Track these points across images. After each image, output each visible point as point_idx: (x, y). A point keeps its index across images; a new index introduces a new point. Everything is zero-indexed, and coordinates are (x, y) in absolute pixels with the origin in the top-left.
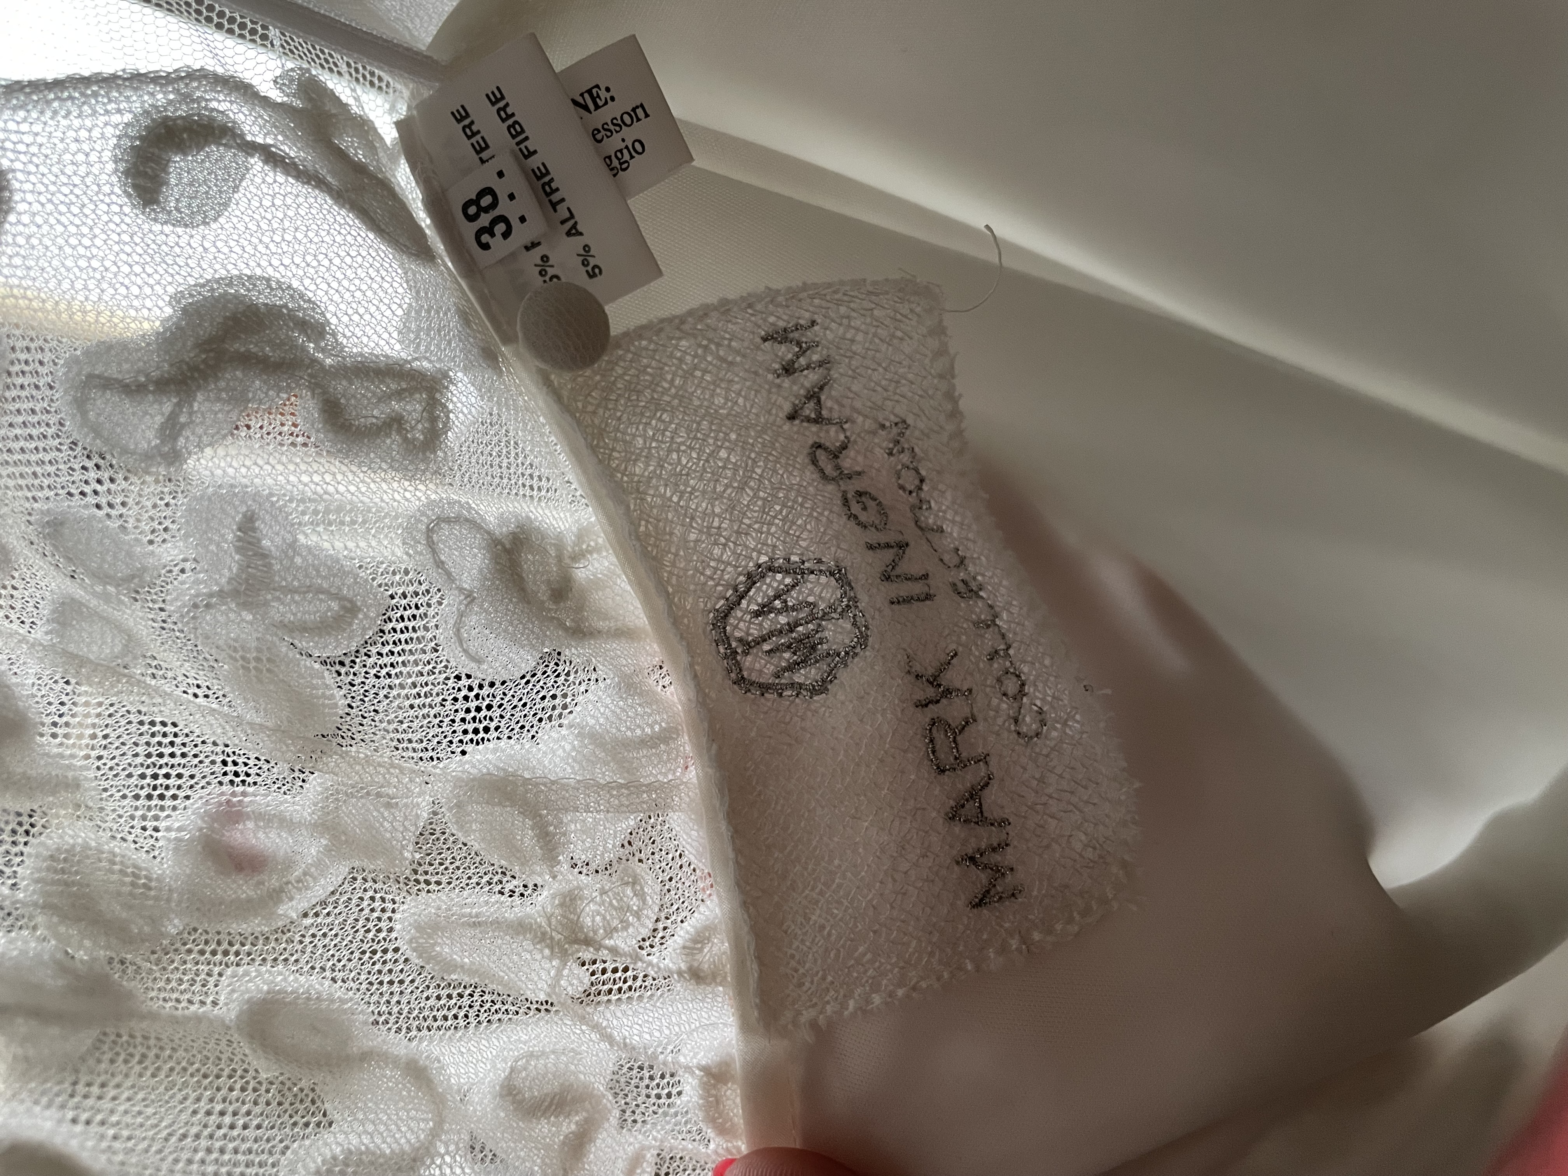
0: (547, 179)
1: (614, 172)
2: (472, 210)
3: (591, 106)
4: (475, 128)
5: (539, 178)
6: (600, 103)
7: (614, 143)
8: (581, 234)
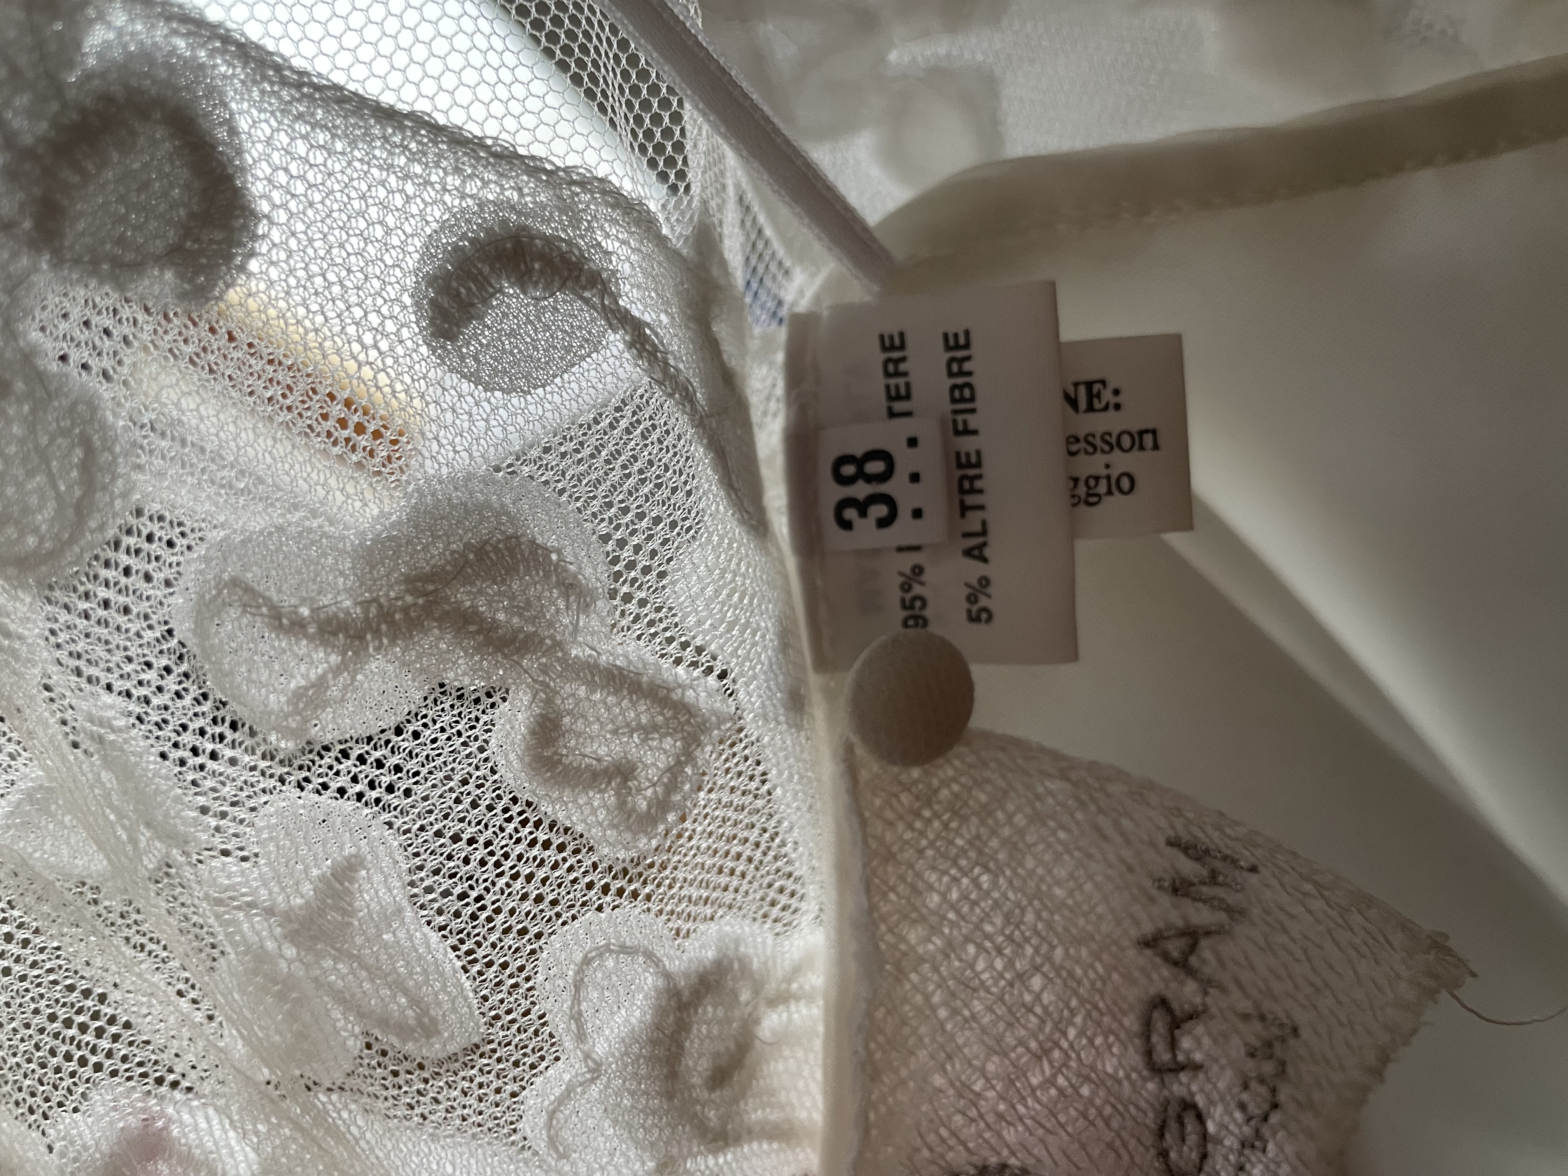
0: (972, 472)
1: (1076, 501)
2: (849, 470)
3: (1083, 403)
4: (902, 367)
5: (960, 466)
6: (1097, 405)
7: (1094, 464)
8: (985, 560)
